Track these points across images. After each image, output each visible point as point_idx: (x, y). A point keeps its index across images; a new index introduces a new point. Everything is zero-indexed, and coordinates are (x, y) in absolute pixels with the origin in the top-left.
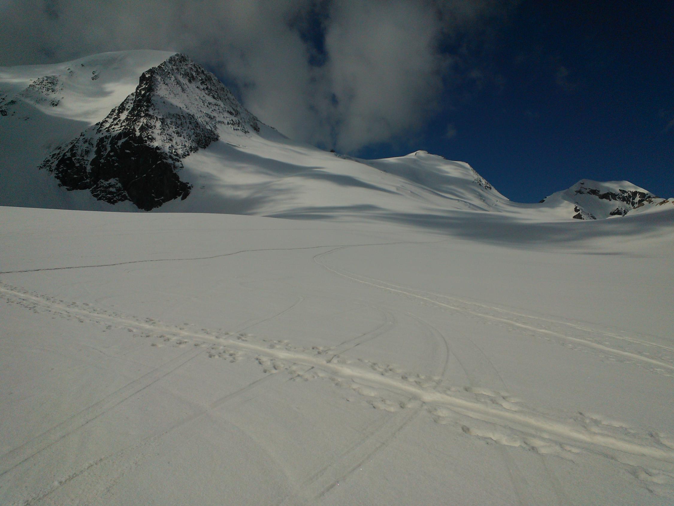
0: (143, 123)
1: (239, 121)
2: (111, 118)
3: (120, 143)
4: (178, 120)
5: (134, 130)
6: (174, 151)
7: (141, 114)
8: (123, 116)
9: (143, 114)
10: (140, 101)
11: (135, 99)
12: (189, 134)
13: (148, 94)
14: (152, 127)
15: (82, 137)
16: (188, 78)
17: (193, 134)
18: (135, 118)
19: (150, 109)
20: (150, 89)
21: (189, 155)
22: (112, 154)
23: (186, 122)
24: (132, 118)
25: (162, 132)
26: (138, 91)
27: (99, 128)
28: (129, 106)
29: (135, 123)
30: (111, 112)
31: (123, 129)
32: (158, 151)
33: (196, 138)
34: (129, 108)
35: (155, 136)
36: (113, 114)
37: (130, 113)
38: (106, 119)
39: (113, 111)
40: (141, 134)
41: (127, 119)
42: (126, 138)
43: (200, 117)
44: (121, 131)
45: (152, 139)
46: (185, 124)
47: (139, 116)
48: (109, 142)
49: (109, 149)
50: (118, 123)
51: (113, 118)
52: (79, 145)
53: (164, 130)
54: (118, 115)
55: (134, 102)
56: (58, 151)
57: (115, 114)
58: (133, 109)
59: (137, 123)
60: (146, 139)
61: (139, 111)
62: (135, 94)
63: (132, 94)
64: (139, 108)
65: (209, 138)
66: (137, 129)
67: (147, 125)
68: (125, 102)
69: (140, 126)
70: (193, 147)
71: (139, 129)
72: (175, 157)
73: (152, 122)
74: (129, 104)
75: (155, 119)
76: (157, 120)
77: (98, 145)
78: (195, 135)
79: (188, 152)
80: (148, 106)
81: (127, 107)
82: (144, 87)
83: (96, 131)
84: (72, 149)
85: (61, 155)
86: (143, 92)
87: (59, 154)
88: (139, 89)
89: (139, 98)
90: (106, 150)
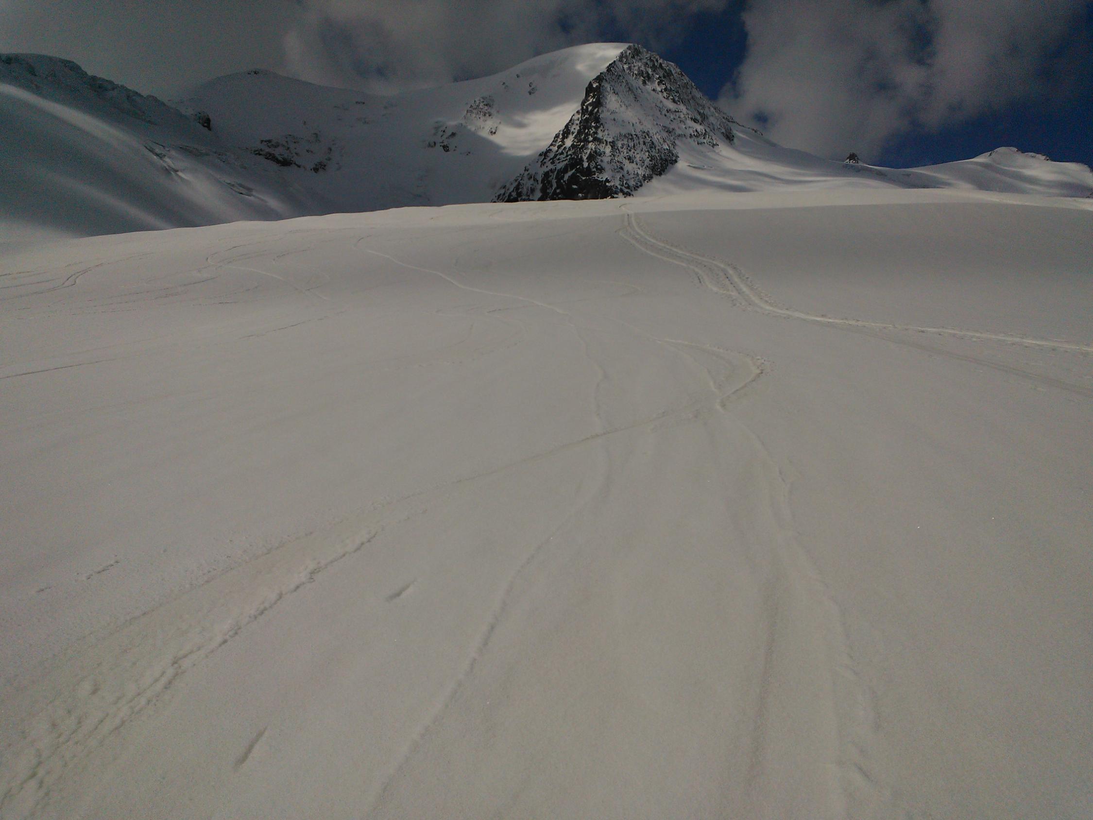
0: (591, 149)
1: (705, 130)
2: (555, 145)
3: (566, 177)
4: (630, 141)
5: (581, 160)
6: (625, 182)
7: (588, 138)
8: (569, 142)
9: (591, 139)
10: (587, 120)
11: (581, 118)
12: (642, 158)
13: (596, 110)
14: (601, 154)
15: (527, 173)
16: (642, 78)
17: (648, 158)
18: (582, 144)
19: (599, 131)
20: (598, 104)
21: (641, 186)
22: (558, 191)
23: (639, 142)
24: (579, 144)
25: (612, 159)
26: (585, 107)
27: (543, 160)
28: (574, 129)
29: (583, 151)
30: (555, 139)
31: (570, 159)
32: (607, 184)
33: (651, 163)
34: (574, 131)
35: (604, 165)
36: (557, 140)
37: (575, 137)
38: (550, 148)
39: (557, 136)
40: (589, 164)
41: (573, 146)
42: (572, 170)
43: (656, 134)
44: (567, 162)
45: (601, 170)
46: (638, 145)
47: (586, 141)
48: (554, 176)
49: (555, 186)
50: (563, 151)
51: (557, 145)
52: (524, 182)
53: (614, 156)
54: (563, 141)
55: (580, 123)
56: (502, 191)
57: (559, 140)
58: (579, 132)
59: (585, 151)
60: (595, 170)
61: (587, 135)
62: (581, 111)
63: (578, 112)
64: (587, 131)
65: (666, 160)
66: (585, 158)
67: (595, 152)
68: (570, 124)
69: (588, 153)
70: (646, 175)
71: (587, 158)
72: (626, 190)
73: (602, 147)
74: (574, 126)
75: (605, 143)
76: (606, 145)
77: (543, 181)
78: (650, 159)
79: (640, 182)
80: (597, 128)
81: (572, 130)
82: (591, 101)
83: (540, 163)
84: (517, 188)
85: (507, 195)
86: (590, 108)
87: (504, 194)
88: (586, 104)
89: (586, 116)
90: (552, 186)
